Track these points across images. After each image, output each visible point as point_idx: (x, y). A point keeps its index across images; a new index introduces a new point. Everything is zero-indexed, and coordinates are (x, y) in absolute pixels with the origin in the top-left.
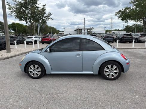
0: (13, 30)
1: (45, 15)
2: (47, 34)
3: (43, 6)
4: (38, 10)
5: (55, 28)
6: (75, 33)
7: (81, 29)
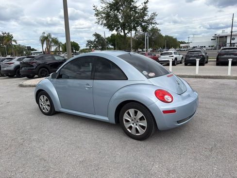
0: (112, 45)
1: (146, 18)
2: (159, 50)
3: (144, 4)
4: (134, 11)
5: (174, 37)
6: (211, 45)
7: (226, 37)
